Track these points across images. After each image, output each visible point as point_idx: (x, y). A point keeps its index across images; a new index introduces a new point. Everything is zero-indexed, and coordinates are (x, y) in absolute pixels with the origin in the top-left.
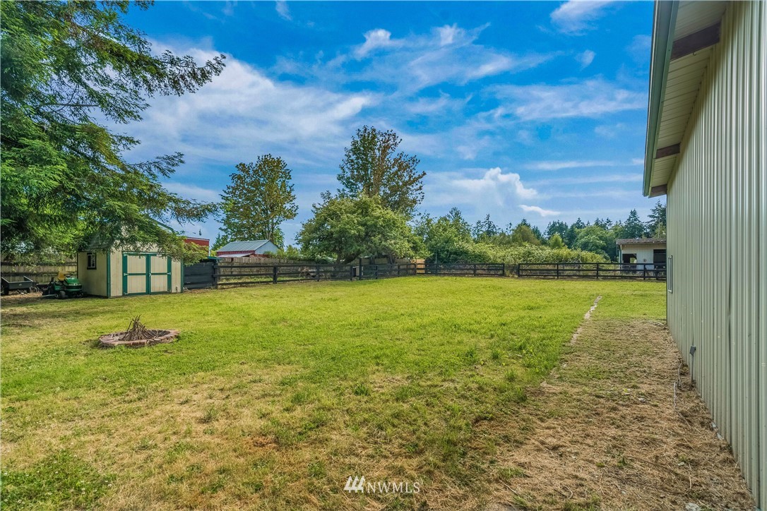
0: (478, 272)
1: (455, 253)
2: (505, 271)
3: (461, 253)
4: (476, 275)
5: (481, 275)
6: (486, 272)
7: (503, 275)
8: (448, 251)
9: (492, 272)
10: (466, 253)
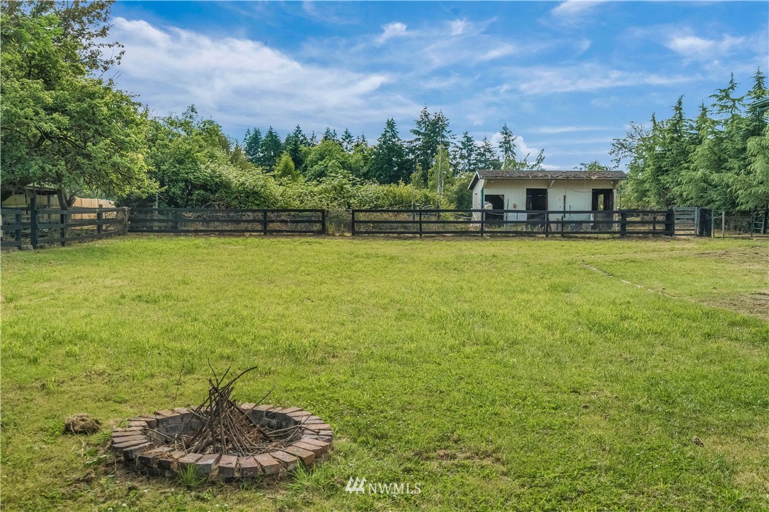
0: (271, 226)
1: (204, 187)
2: (327, 224)
3: (216, 186)
4: (266, 232)
5: (279, 233)
6: (290, 226)
7: (323, 232)
8: (186, 181)
9: (301, 226)
10: (224, 186)
